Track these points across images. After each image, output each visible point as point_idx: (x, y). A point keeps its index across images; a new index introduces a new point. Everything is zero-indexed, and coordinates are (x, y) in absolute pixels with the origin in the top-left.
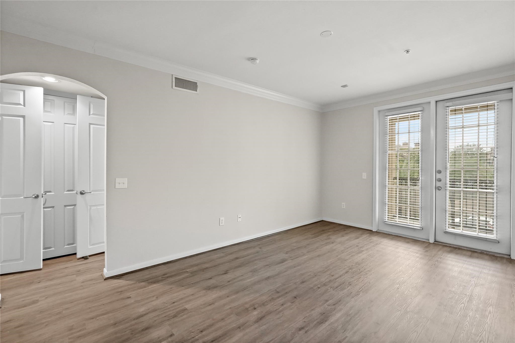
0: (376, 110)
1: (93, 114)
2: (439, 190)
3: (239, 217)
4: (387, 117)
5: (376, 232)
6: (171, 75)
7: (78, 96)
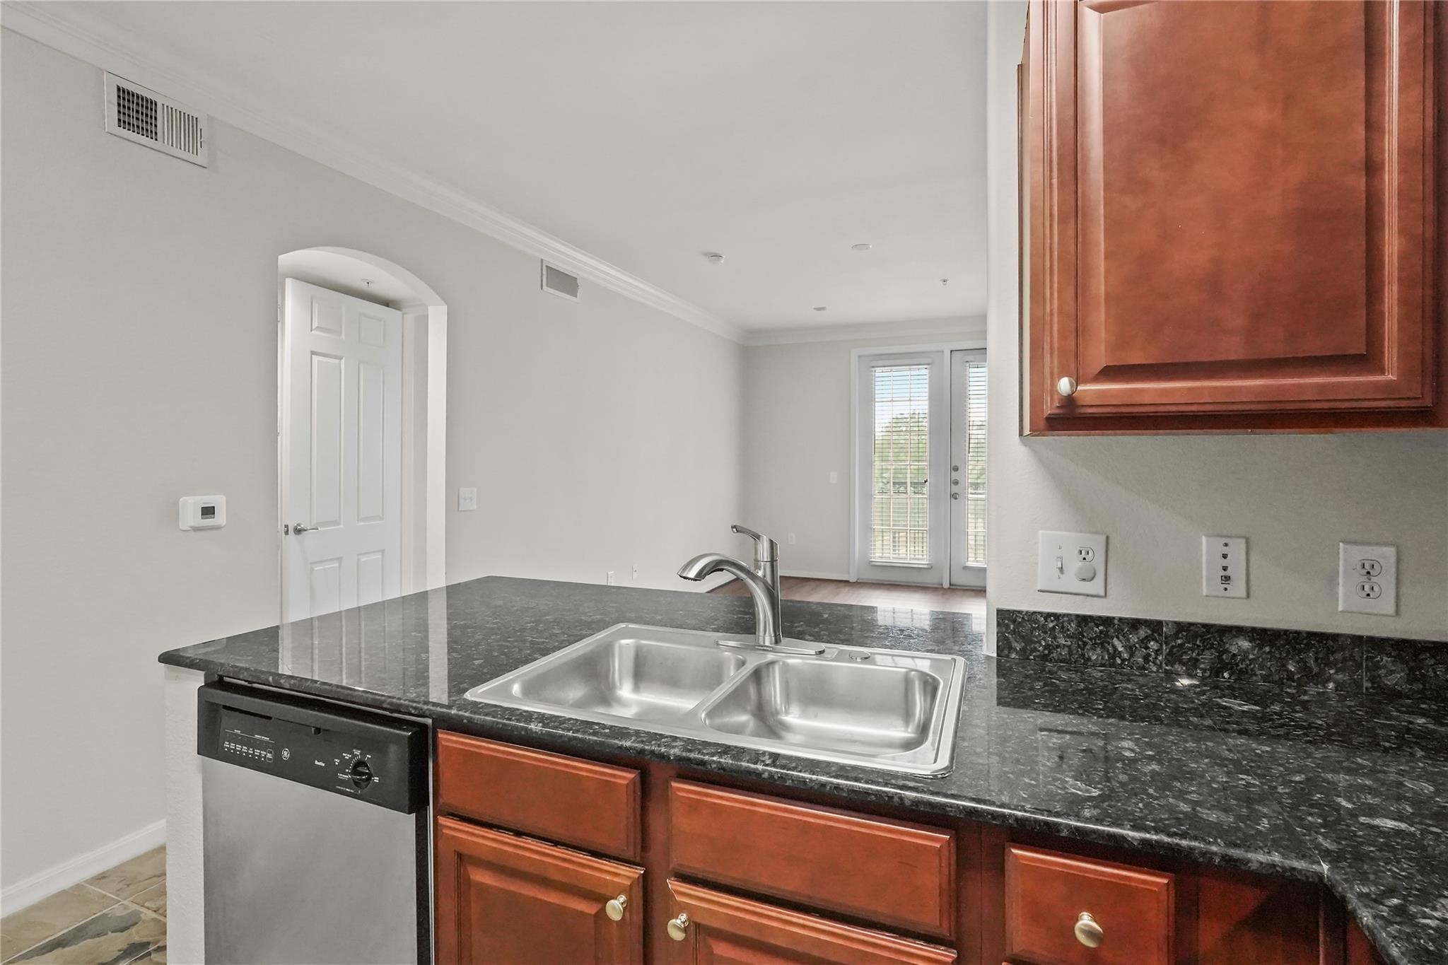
0: (855, 353)
1: (319, 328)
2: (956, 499)
3: (634, 570)
4: (873, 369)
5: (856, 582)
6: (540, 261)
7: (287, 280)
